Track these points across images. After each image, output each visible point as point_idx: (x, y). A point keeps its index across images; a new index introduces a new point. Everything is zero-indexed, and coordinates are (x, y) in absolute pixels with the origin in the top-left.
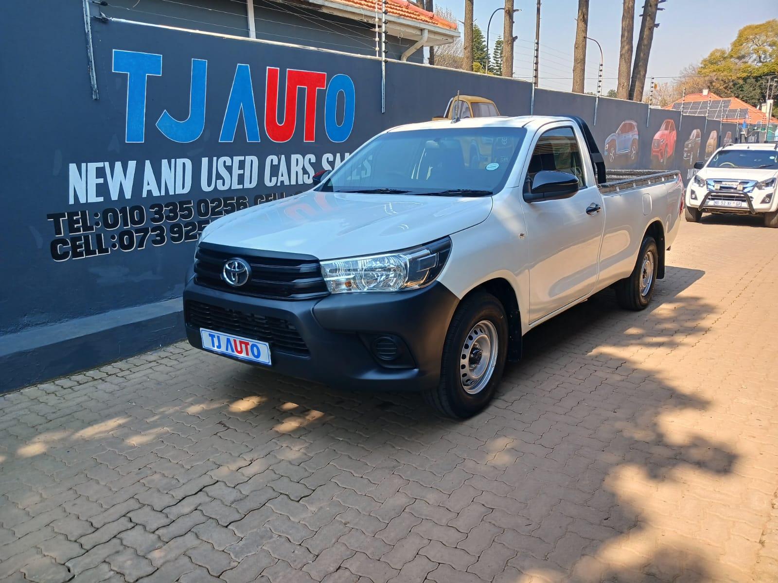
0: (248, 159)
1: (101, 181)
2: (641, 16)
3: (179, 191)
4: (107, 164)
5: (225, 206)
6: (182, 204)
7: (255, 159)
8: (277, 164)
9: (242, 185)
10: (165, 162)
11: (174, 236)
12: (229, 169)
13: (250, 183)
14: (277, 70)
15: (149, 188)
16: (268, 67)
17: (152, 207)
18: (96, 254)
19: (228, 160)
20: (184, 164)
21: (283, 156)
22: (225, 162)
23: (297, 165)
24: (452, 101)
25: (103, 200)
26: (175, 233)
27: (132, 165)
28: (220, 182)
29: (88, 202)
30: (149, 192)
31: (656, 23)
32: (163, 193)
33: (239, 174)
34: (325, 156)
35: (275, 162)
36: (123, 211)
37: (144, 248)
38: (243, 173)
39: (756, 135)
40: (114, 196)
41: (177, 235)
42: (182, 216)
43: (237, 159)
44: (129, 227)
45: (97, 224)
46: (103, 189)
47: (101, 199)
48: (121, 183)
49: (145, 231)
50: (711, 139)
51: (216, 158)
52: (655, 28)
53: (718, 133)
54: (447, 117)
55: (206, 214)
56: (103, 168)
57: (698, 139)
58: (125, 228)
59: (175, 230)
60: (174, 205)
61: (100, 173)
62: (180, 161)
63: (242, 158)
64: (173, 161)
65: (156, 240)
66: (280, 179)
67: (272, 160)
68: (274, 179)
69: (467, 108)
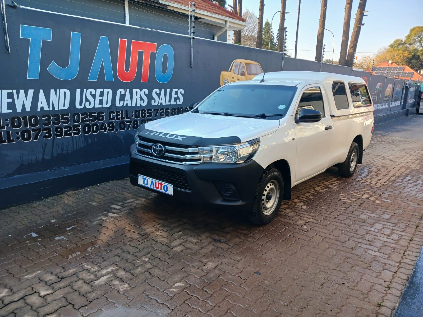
0: (106, 91)
1: (11, 100)
2: (354, 19)
3: (62, 108)
4: (15, 91)
5: (90, 117)
6: (63, 115)
7: (110, 91)
8: (124, 94)
9: (101, 106)
10: (52, 91)
11: (57, 134)
12: (94, 96)
13: (107, 104)
14: (126, 40)
15: (42, 106)
16: (120, 39)
17: (44, 117)
18: (6, 143)
19: (93, 91)
20: (65, 93)
21: (128, 90)
22: (91, 92)
23: (137, 95)
24: (234, 62)
25: (11, 112)
26: (58, 132)
27: (31, 92)
28: (87, 104)
29: (2, 112)
30: (42, 108)
31: (363, 23)
32: (51, 109)
33: (99, 99)
34: (155, 91)
35: (123, 93)
36: (25, 118)
37: (38, 140)
38: (102, 98)
39: (414, 87)
40: (19, 109)
41: (60, 133)
42: (63, 122)
43: (99, 91)
44: (29, 128)
45: (7, 125)
46: (11, 105)
47: (10, 111)
48: (23, 101)
49: (39, 130)
50: (389, 88)
51: (85, 90)
52: (362, 26)
53: (392, 85)
54: (230, 71)
55: (78, 121)
56: (12, 93)
57: (380, 88)
58: (25, 128)
59: (58, 130)
60: (58, 116)
61: (10, 96)
62: (62, 91)
63: (102, 90)
64: (58, 90)
65: (46, 136)
66: (126, 102)
67: (121, 92)
68: (122, 103)
69: (243, 67)
